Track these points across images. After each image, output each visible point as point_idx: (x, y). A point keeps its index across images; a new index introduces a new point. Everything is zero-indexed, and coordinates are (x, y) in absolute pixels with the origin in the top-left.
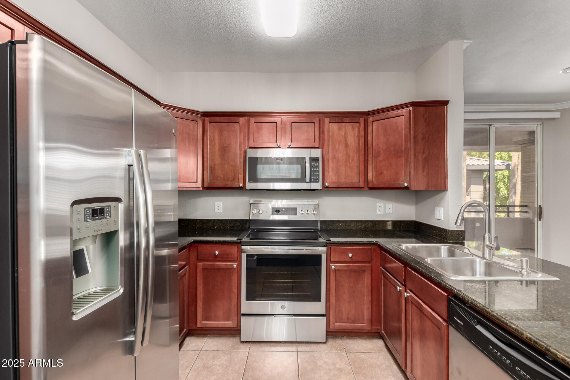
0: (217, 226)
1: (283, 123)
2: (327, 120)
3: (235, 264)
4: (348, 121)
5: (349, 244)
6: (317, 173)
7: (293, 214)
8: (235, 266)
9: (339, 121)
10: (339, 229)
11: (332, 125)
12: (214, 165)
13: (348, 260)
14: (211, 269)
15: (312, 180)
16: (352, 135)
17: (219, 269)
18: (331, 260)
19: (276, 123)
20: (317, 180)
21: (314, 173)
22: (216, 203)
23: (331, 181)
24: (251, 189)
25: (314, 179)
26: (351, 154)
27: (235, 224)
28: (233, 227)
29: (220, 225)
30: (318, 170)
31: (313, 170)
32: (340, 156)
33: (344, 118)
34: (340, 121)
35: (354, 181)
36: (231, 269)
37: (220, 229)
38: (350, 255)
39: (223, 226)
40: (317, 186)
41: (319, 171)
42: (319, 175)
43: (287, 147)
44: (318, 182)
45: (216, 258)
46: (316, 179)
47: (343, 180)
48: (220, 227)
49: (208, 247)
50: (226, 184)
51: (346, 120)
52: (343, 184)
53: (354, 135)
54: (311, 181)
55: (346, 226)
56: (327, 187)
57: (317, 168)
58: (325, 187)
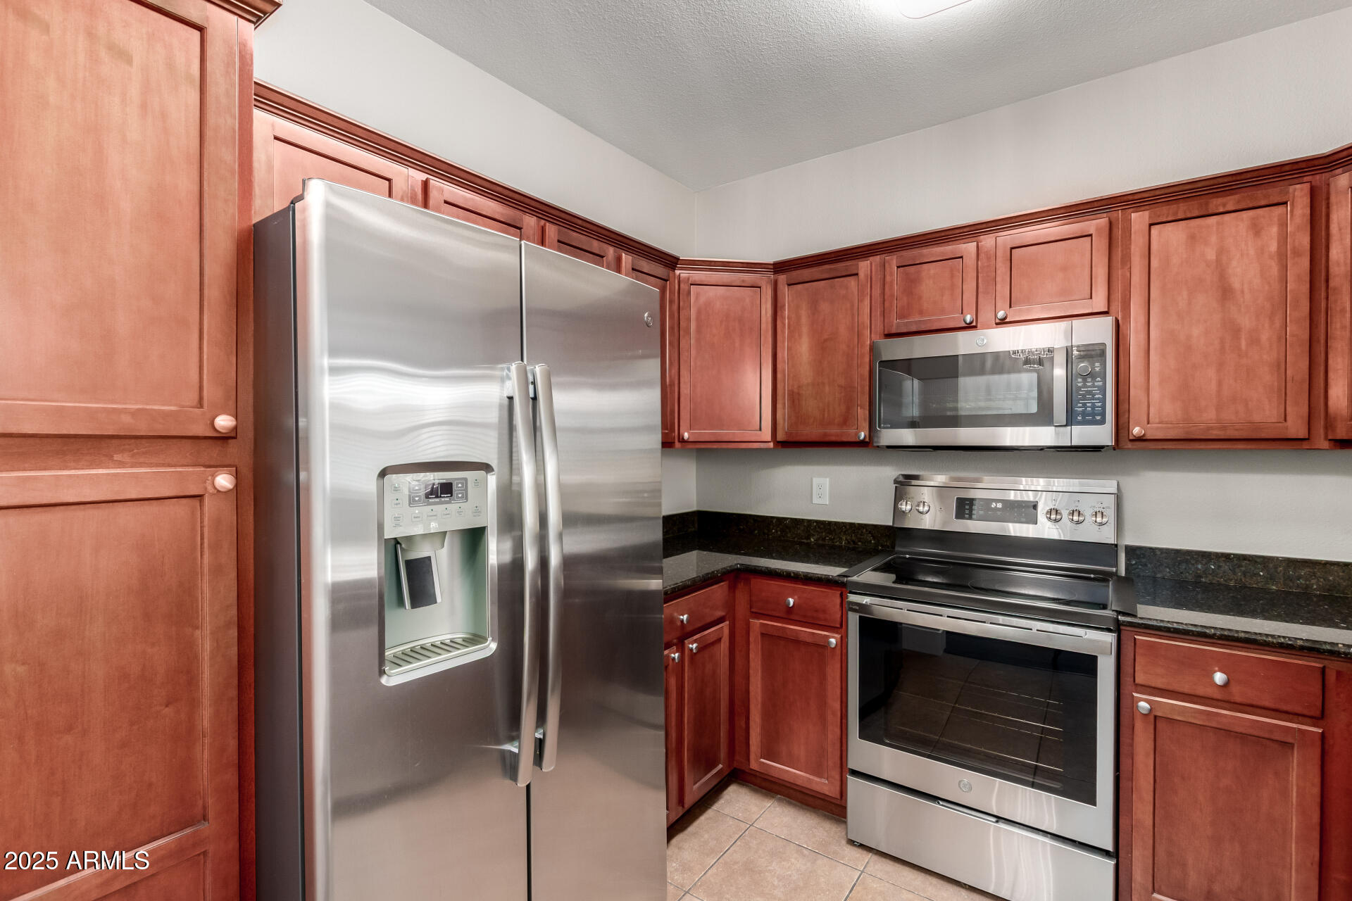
0: (815, 537)
1: (982, 256)
2: (1139, 219)
3: (833, 637)
4: (1233, 208)
5: (1212, 636)
6: (1097, 396)
7: (1023, 520)
8: (833, 641)
9: (1189, 216)
10: (1203, 580)
11: (1160, 233)
12: (799, 387)
13: (1209, 692)
15: (1079, 418)
16: (1252, 252)
17: (797, 642)
18: (1138, 681)
19: (962, 257)
20: (1098, 418)
21: (1084, 396)
22: (814, 480)
23: (1157, 420)
24: (889, 447)
25: (1084, 414)
26: (1246, 322)
27: (859, 536)
28: (854, 542)
29: (824, 534)
30: (1101, 384)
31: (1079, 385)
32: (1196, 331)
33: (1213, 200)
34: (1196, 213)
35: (1257, 417)
36: (823, 646)
37: (823, 546)
38: (1219, 678)
39: (830, 539)
40: (1102, 434)
41: (1103, 390)
42: (1103, 401)
43: (997, 324)
44: (1103, 422)
45: (789, 615)
46: (1093, 414)
47: (1210, 416)
48: (824, 539)
49: (774, 585)
50: (825, 435)
51: (1224, 205)
52: (1209, 429)
53: (1261, 251)
54: (1071, 420)
55: (1235, 573)
56: (1140, 439)
57: (1099, 379)
58: (1131, 438)
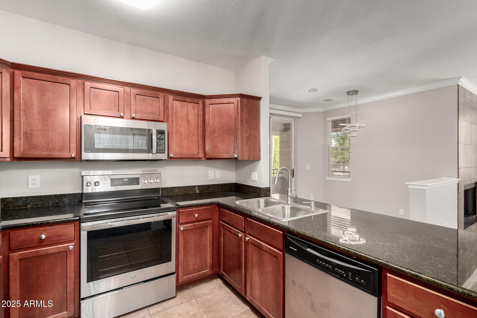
0: (31, 205)
1: (125, 94)
2: (171, 97)
3: (70, 245)
4: (190, 102)
5: (195, 206)
6: (163, 145)
7: (135, 184)
8: (71, 247)
9: (182, 100)
10: (178, 194)
11: (175, 103)
12: (31, 130)
13: (194, 220)
14: (34, 257)
15: (159, 151)
16: (193, 113)
17: (46, 255)
18: (180, 222)
19: (118, 92)
20: (163, 151)
21: (160, 145)
22: (29, 176)
23: (175, 153)
24: (86, 160)
25: (160, 150)
26: (192, 129)
27: (60, 200)
28: (57, 203)
29: (37, 202)
30: (164, 142)
31: (159, 141)
32: (183, 130)
33: (186, 98)
34: (183, 100)
35: (194, 153)
36: (66, 252)
37: (37, 208)
38: (196, 215)
39: (41, 204)
40: (164, 156)
41: (164, 143)
42: (165, 146)
43: (131, 118)
44: (164, 153)
45: (41, 243)
46: (162, 150)
47: (185, 152)
48: (37, 205)
49: (29, 231)
50: (50, 155)
51: (188, 100)
52: (186, 155)
53: (194, 113)
54: (157, 153)
55: (184, 191)
56: (171, 158)
57: (163, 140)
58: (169, 157)
